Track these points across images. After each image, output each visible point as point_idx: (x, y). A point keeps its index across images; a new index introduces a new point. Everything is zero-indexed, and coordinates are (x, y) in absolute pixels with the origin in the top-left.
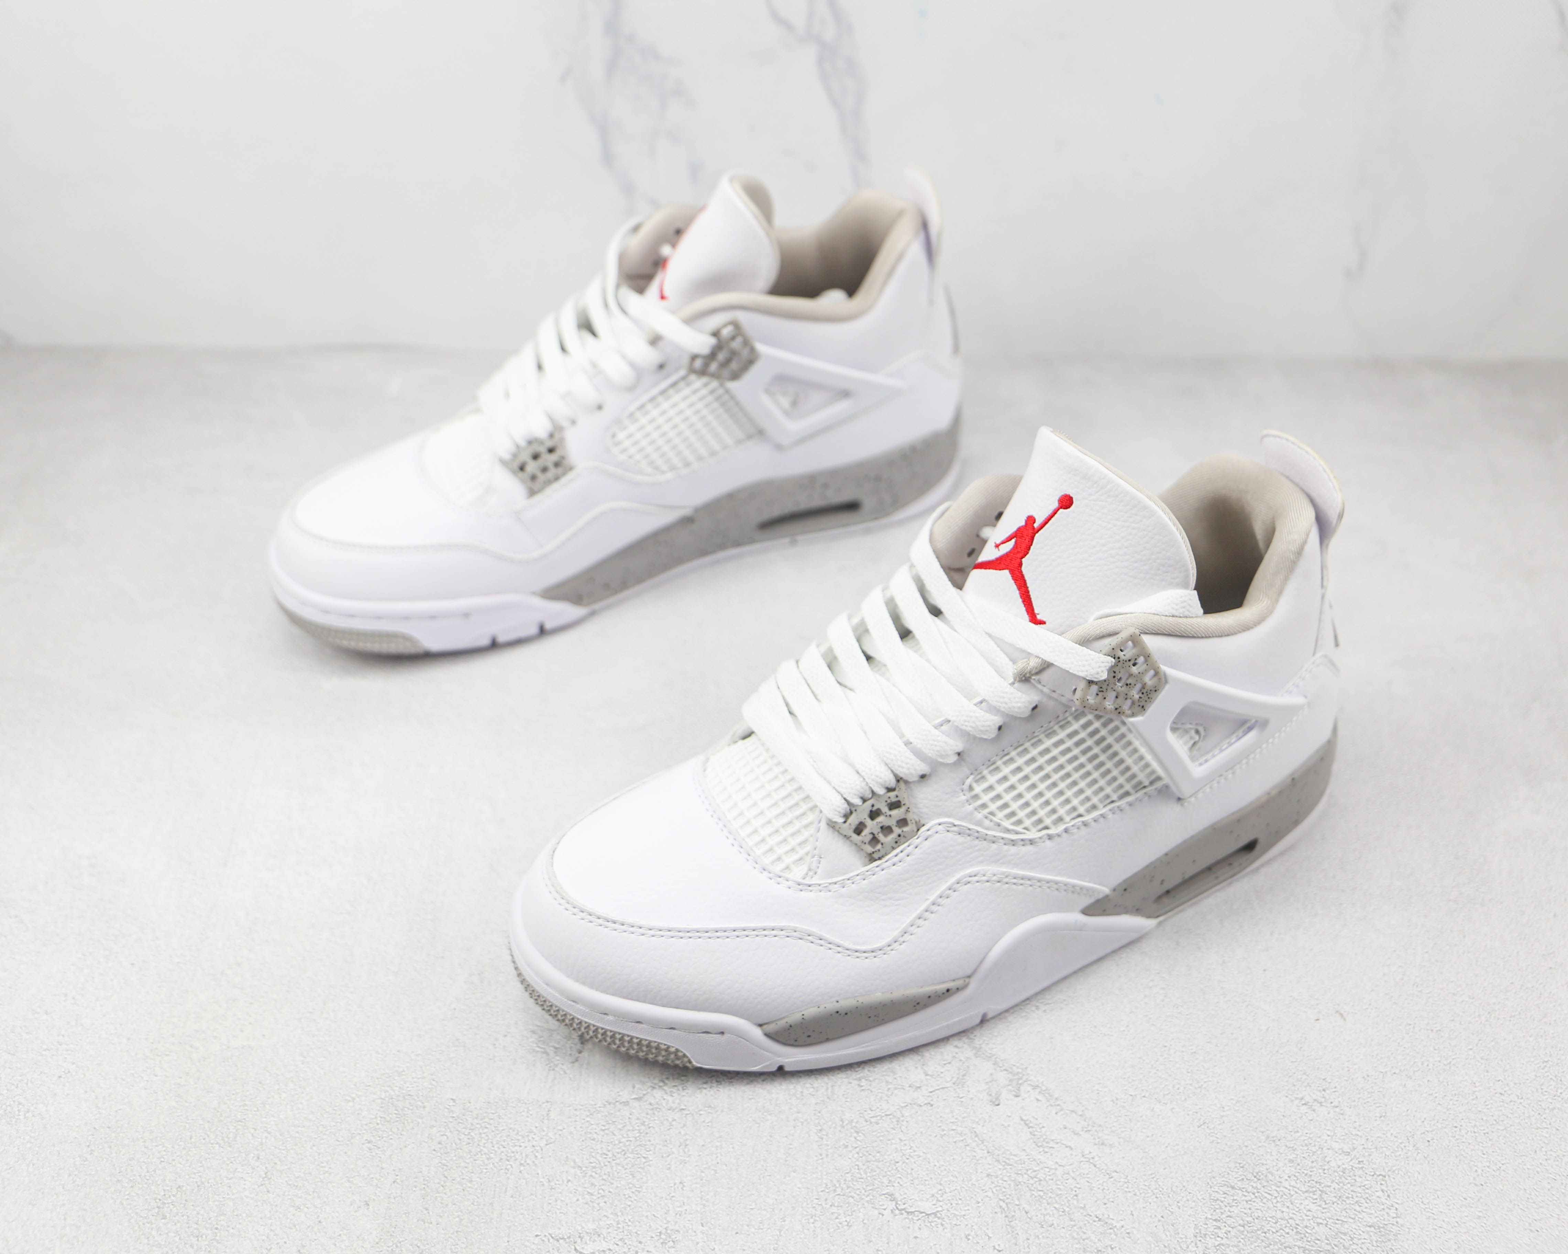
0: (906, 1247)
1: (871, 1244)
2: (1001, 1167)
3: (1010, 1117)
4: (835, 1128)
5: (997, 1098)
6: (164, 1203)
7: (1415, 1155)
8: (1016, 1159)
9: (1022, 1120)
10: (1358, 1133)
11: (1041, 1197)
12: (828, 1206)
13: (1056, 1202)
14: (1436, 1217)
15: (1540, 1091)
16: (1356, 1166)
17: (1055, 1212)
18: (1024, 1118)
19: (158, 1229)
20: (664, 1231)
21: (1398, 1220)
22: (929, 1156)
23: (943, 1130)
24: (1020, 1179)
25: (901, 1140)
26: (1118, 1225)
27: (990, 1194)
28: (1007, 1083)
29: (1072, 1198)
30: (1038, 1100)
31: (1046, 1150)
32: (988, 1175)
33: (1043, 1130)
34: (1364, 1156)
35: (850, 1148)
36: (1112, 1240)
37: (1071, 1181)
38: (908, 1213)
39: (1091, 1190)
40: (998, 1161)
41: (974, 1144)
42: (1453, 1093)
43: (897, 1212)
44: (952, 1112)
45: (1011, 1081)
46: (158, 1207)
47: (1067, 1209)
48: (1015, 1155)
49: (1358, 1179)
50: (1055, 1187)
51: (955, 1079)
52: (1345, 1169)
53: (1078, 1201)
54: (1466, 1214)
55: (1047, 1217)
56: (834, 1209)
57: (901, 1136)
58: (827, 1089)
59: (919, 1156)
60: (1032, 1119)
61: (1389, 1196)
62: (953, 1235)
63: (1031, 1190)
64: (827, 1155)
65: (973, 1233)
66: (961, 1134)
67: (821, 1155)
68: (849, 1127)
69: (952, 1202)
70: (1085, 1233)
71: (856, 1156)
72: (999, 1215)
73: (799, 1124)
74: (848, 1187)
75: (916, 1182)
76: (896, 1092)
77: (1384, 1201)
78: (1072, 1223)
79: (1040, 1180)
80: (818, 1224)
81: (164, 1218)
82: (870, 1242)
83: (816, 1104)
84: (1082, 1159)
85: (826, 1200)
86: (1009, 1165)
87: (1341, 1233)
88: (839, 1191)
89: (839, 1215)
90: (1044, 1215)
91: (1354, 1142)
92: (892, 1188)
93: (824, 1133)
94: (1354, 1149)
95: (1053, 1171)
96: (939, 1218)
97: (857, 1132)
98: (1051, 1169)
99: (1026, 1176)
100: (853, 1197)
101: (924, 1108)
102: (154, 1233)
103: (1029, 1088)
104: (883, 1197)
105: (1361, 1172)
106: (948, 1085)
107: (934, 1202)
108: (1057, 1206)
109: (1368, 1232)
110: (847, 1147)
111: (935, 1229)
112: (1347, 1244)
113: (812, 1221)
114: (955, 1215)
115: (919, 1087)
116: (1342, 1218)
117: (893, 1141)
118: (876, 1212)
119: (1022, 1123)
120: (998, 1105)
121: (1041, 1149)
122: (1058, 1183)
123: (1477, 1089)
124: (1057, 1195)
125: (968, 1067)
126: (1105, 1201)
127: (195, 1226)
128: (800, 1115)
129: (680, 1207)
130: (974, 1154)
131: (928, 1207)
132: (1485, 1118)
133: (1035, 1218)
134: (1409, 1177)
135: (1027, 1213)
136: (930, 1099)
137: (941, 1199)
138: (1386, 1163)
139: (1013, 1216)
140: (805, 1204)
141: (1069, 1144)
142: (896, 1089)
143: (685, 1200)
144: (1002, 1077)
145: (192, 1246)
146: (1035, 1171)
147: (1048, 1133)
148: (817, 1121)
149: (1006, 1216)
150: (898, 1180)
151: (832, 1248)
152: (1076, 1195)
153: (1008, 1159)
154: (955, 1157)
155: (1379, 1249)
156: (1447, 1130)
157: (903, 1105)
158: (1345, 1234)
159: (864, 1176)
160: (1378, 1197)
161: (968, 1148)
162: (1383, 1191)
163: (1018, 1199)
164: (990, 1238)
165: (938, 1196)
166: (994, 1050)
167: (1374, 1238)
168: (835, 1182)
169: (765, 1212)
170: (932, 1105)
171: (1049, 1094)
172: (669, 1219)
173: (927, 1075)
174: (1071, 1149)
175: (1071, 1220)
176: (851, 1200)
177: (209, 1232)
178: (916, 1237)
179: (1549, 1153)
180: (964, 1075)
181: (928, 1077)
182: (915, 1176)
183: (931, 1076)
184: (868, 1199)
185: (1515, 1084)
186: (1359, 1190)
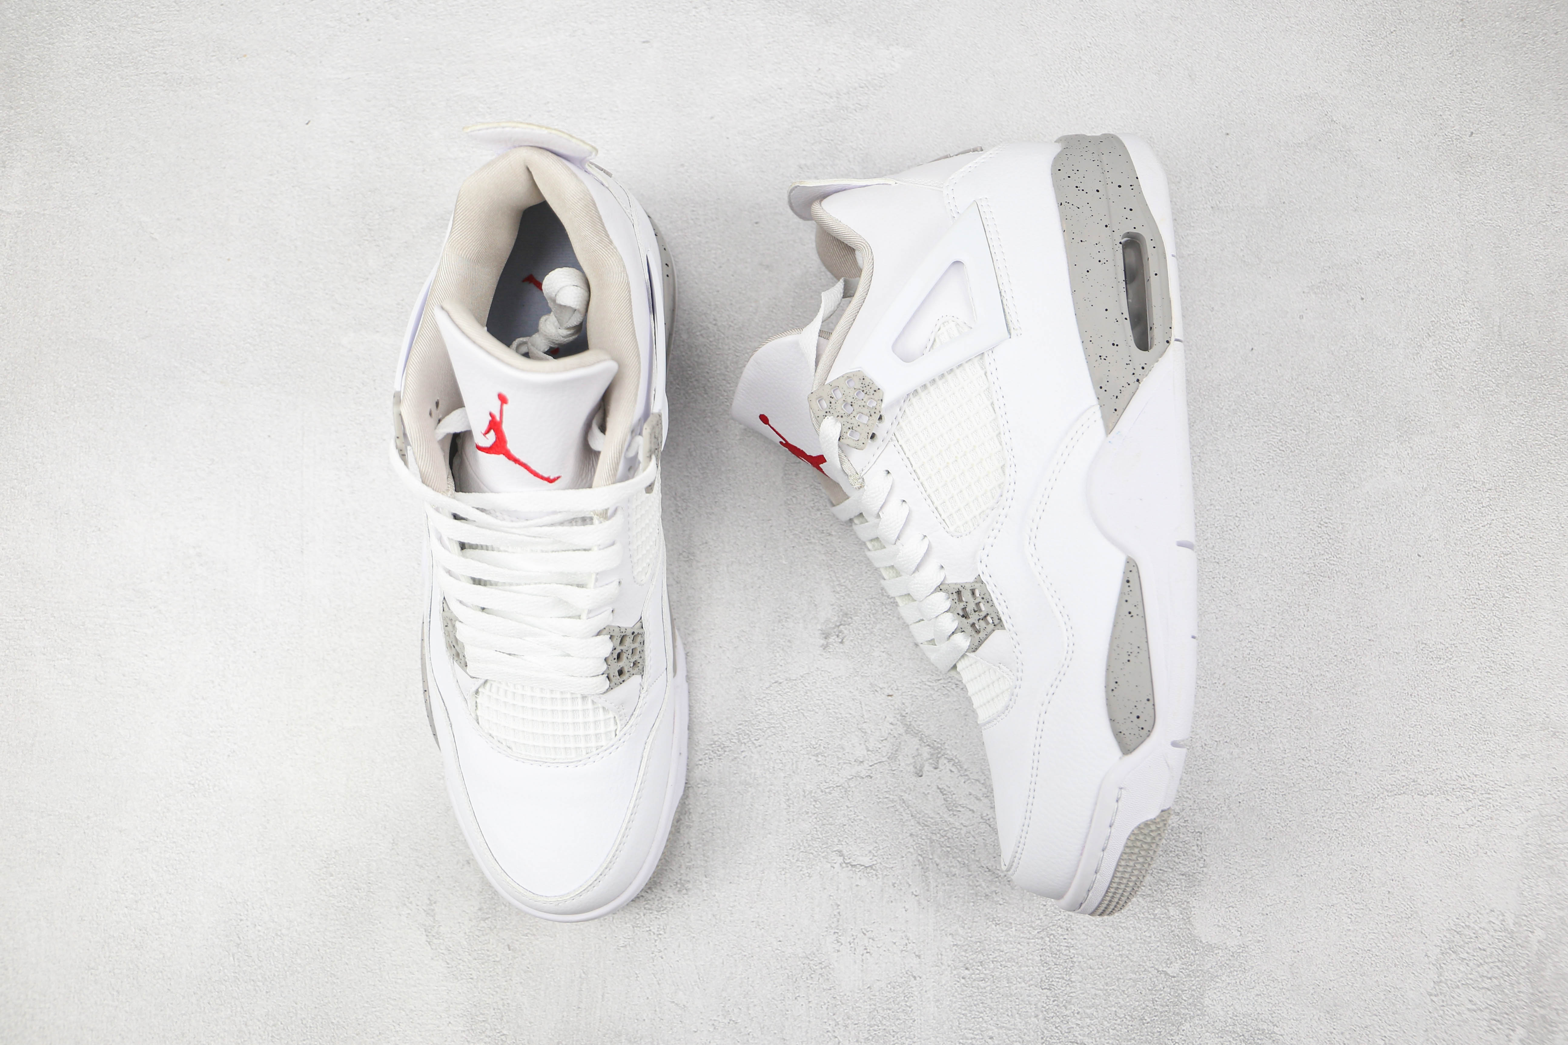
0: (850, 893)
1: (825, 891)
2: (921, 828)
3: (929, 786)
4: (799, 797)
5: (921, 771)
6: (329, 864)
7: (1227, 814)
8: (933, 821)
9: (938, 788)
10: (1189, 796)
11: (948, 852)
12: (794, 861)
13: (959, 856)
14: (1231, 866)
15: (1333, 756)
16: (1182, 824)
17: (958, 864)
18: (940, 787)
19: (330, 884)
20: (679, 881)
21: (1204, 869)
22: (868, 819)
23: (879, 798)
24: (934, 838)
25: (847, 807)
26: (1002, 875)
27: (911, 850)
28: (929, 757)
29: (971, 853)
30: (951, 771)
31: (955, 813)
32: (911, 835)
33: (954, 796)
34: (1189, 816)
35: (810, 815)
36: (997, 887)
37: (971, 839)
38: (852, 866)
39: (986, 846)
40: (919, 823)
41: (902, 810)
42: (1267, 759)
43: (844, 865)
44: (886, 783)
45: (932, 755)
46: (326, 867)
47: (966, 862)
48: (932, 818)
49: (1181, 836)
50: (959, 844)
51: (889, 754)
52: (1173, 827)
53: (975, 855)
54: (1254, 863)
55: (952, 869)
56: (799, 864)
57: (848, 804)
58: (793, 764)
59: (861, 820)
60: (946, 788)
61: (1201, 850)
62: (883, 883)
63: (941, 846)
64: (793, 820)
65: (898, 882)
66: (893, 801)
67: (789, 820)
68: (809, 796)
69: (884, 857)
70: (977, 881)
71: (815, 820)
72: (917, 867)
73: (772, 795)
74: (809, 846)
75: (858, 841)
76: (844, 766)
77: (1196, 853)
78: (970, 873)
79: (949, 838)
80: (788, 875)
81: (332, 875)
82: (825, 889)
83: (785, 777)
84: (981, 821)
85: (793, 856)
86: (926, 826)
87: (1161, 881)
88: (802, 849)
89: (803, 867)
90: (950, 867)
91: (1185, 804)
92: (841, 846)
93: (791, 802)
94: (1183, 810)
95: (958, 831)
96: (874, 870)
97: (815, 801)
98: (957, 829)
99: (938, 835)
100: (812, 854)
101: (865, 780)
102: (328, 887)
103: (946, 761)
104: (834, 853)
105: (1185, 830)
106: (884, 759)
107: (871, 857)
108: (959, 859)
109: (1180, 880)
110: (807, 813)
111: (871, 878)
112: (1163, 890)
113: (783, 872)
114: (886, 868)
115: (862, 762)
116: (1164, 869)
117: (842, 808)
118: (829, 865)
119: (938, 791)
120: (921, 776)
121: (951, 813)
122: (962, 840)
123: (1286, 756)
124: (960, 851)
125: (900, 743)
126: (995, 855)
127: (355, 882)
128: (772, 787)
129: (689, 862)
130: (901, 817)
131: (866, 861)
132: (1286, 781)
133: (943, 869)
134: (1219, 833)
135: (937, 865)
136: (870, 772)
137: (876, 854)
138: (1205, 822)
139: (927, 868)
140: (778, 860)
141: (972, 808)
142: (845, 763)
143: (692, 857)
144: (925, 751)
145: (356, 896)
146: (945, 831)
147: (957, 799)
148: (785, 792)
149: (922, 868)
150: (846, 840)
151: (798, 894)
152: (974, 851)
153: (926, 821)
154: (887, 820)
155: (1186, 893)
156: (1255, 792)
157: (850, 777)
158: (1163, 881)
159: (821, 836)
160: (1194, 851)
161: (897, 813)
162: (1197, 845)
163: (932, 855)
164: (910, 885)
165: (874, 852)
166: (921, 727)
167: (1184, 884)
168: (799, 841)
169: (749, 866)
170: (871, 777)
171: (960, 765)
172: (682, 872)
173: (868, 750)
174: (973, 811)
175: (969, 871)
176: (811, 856)
177: (364, 886)
178: (857, 885)
179: (1326, 811)
180: (897, 750)
181: (869, 753)
182: (858, 836)
183: (872, 751)
184: (823, 855)
185: (1316, 750)
186: (1181, 845)
